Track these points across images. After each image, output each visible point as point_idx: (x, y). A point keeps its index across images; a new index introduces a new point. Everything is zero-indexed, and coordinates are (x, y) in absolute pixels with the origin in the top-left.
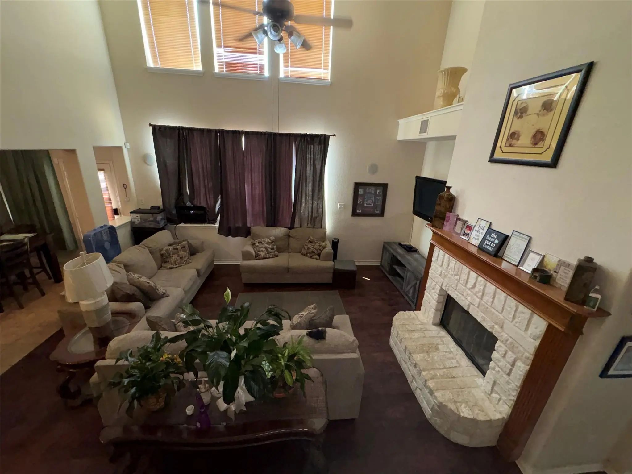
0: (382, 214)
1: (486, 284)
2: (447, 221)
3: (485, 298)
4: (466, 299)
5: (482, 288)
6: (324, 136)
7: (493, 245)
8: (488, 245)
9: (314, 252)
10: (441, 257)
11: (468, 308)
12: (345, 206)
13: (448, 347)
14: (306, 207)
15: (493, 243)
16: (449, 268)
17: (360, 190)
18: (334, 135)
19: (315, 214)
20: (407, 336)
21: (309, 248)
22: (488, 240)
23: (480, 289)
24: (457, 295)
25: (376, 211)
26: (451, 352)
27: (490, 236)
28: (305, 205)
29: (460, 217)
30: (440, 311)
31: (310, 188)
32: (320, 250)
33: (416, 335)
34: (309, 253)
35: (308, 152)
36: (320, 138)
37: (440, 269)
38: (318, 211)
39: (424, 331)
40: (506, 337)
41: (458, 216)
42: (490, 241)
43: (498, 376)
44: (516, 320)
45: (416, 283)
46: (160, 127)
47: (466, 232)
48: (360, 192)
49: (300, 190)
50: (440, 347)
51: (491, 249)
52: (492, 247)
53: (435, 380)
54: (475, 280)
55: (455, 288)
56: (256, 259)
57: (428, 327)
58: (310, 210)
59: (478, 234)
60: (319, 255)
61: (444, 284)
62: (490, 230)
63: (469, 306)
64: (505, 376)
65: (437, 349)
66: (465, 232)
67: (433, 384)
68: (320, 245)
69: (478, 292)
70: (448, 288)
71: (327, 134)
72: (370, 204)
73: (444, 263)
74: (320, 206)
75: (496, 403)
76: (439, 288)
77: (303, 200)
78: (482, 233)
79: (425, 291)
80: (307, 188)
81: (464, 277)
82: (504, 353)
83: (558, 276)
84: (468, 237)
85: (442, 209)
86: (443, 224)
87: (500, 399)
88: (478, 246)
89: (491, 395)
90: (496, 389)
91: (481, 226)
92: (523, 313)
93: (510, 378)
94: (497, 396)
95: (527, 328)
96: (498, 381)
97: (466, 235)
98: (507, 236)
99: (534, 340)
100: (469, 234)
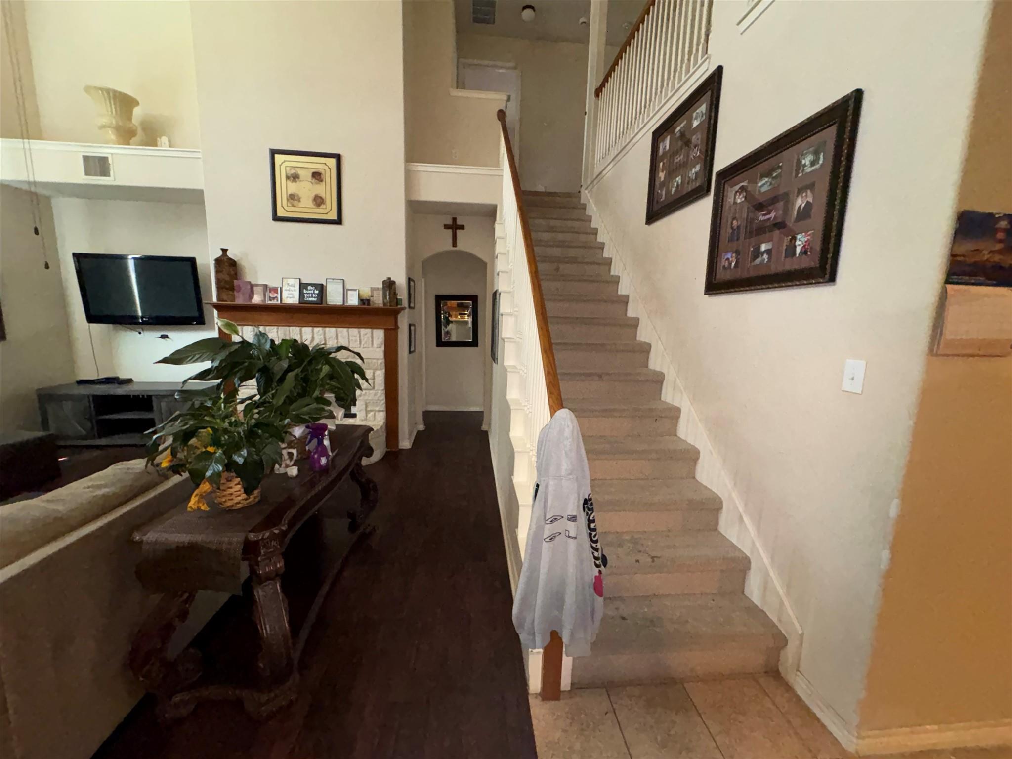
2: (238, 291)
8: (310, 297)
15: (313, 295)
27: (307, 289)
41: (250, 282)
42: (309, 293)
51: (315, 300)
52: (314, 297)
59: (291, 292)
62: (303, 286)
66: (270, 297)
78: (295, 290)
83: (375, 298)
84: (277, 301)
85: (227, 278)
86: (233, 296)
87: (375, 414)
88: (300, 303)
89: (368, 418)
90: (368, 409)
91: (290, 284)
92: (366, 334)
93: (376, 389)
94: (372, 413)
95: (372, 344)
96: (368, 401)
97: (274, 299)
98: (322, 285)
99: (380, 347)
100: (276, 297)
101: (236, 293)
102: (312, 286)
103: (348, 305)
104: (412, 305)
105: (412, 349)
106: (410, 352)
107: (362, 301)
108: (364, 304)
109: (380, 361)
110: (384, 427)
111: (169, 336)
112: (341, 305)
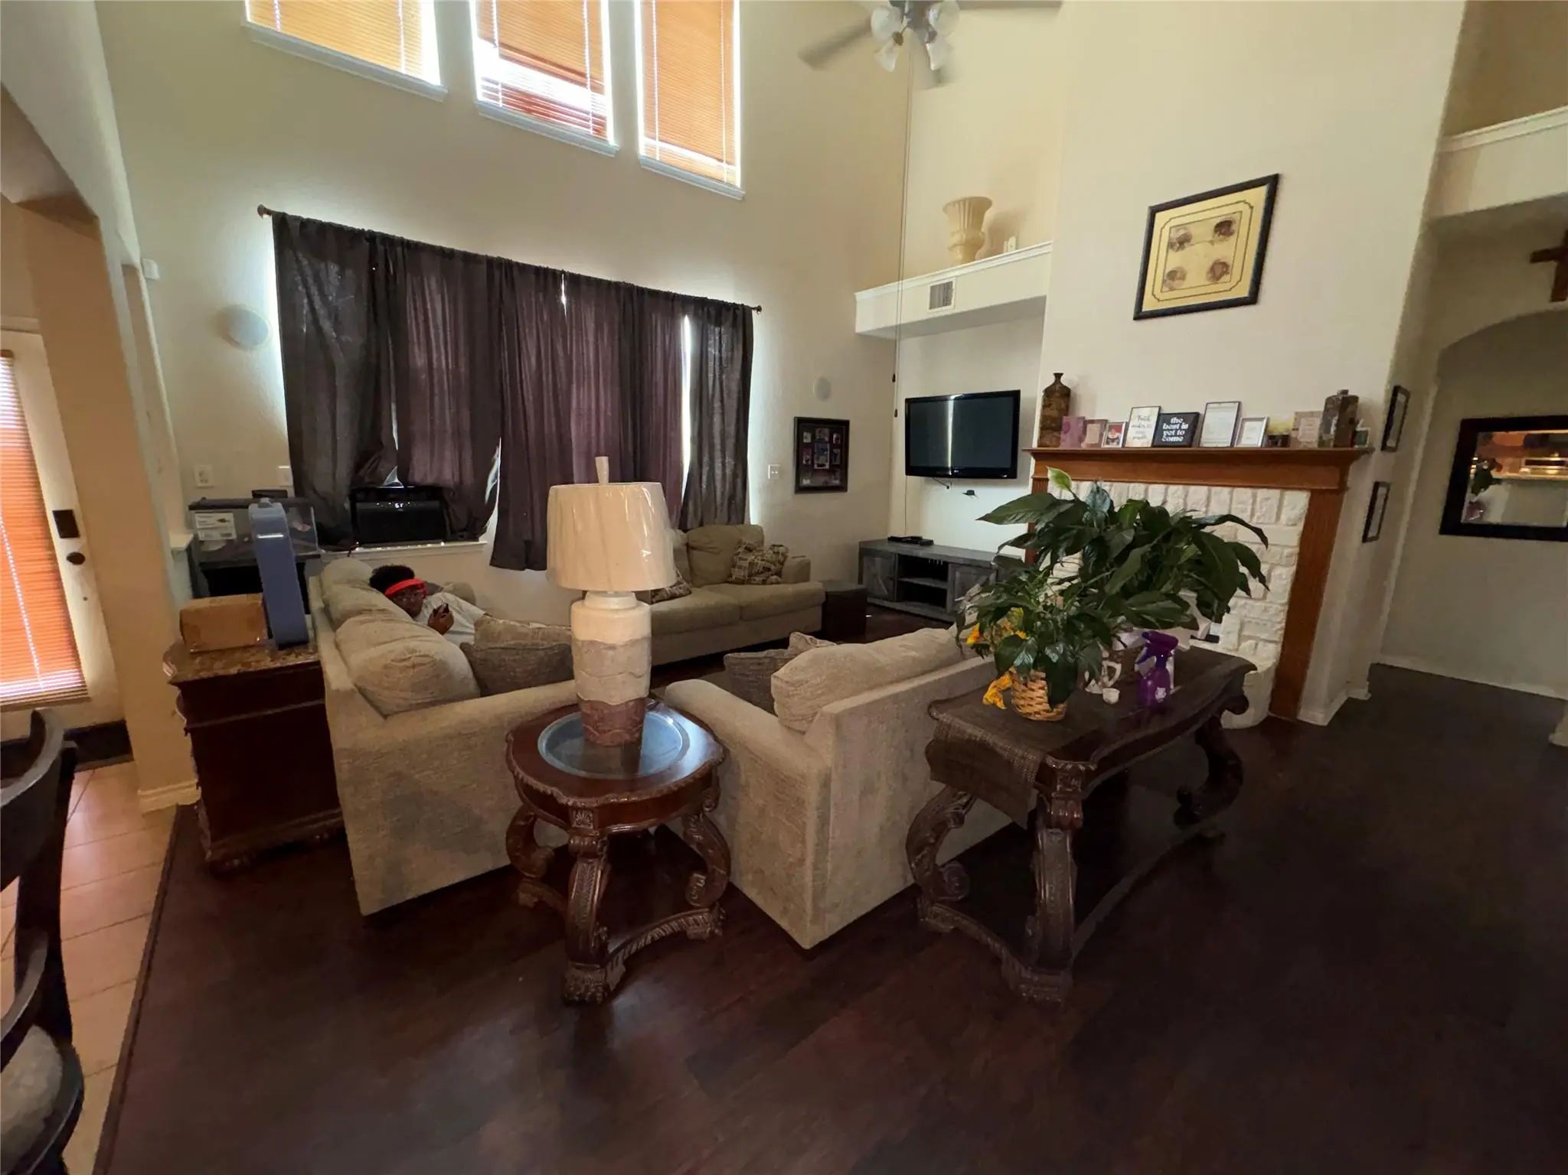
0: (843, 486)
1: (1188, 492)
2: (1066, 432)
5: (1181, 501)
6: (741, 308)
7: (1180, 433)
8: (1171, 436)
9: (769, 570)
12: (781, 471)
14: (711, 475)
15: (1179, 431)
17: (805, 434)
18: (759, 309)
19: (730, 492)
21: (751, 564)
22: (1168, 430)
25: (835, 479)
27: (1169, 423)
28: (709, 470)
29: (1088, 418)
32: (779, 562)
35: (710, 343)
36: (735, 313)
38: (734, 483)
41: (1084, 418)
42: (1172, 430)
46: (305, 224)
47: (1111, 437)
48: (806, 438)
51: (1181, 439)
52: (1179, 436)
54: (1163, 495)
56: (654, 600)
59: (1141, 429)
60: (779, 574)
62: (1163, 418)
64: (1258, 604)
66: (1108, 438)
71: (746, 304)
72: (823, 465)
75: (1252, 652)
78: (1148, 426)
83: (1300, 433)
84: (1118, 443)
85: (1054, 413)
86: (1059, 439)
87: (1257, 644)
88: (1153, 446)
89: (1241, 648)
90: (1246, 633)
91: (1142, 417)
92: (1267, 499)
93: (1268, 600)
94: (1251, 642)
95: (1278, 517)
96: (1246, 620)
97: (1113, 440)
98: (1197, 415)
99: (1295, 525)
100: (1118, 438)
101: (1062, 436)
102: (1178, 418)
103: (1238, 446)
104: (1391, 443)
105: (1371, 534)
106: (1365, 539)
107: (1271, 438)
108: (1276, 444)
109: (1287, 551)
110: (1272, 674)
111: (975, 493)
112: (1227, 447)
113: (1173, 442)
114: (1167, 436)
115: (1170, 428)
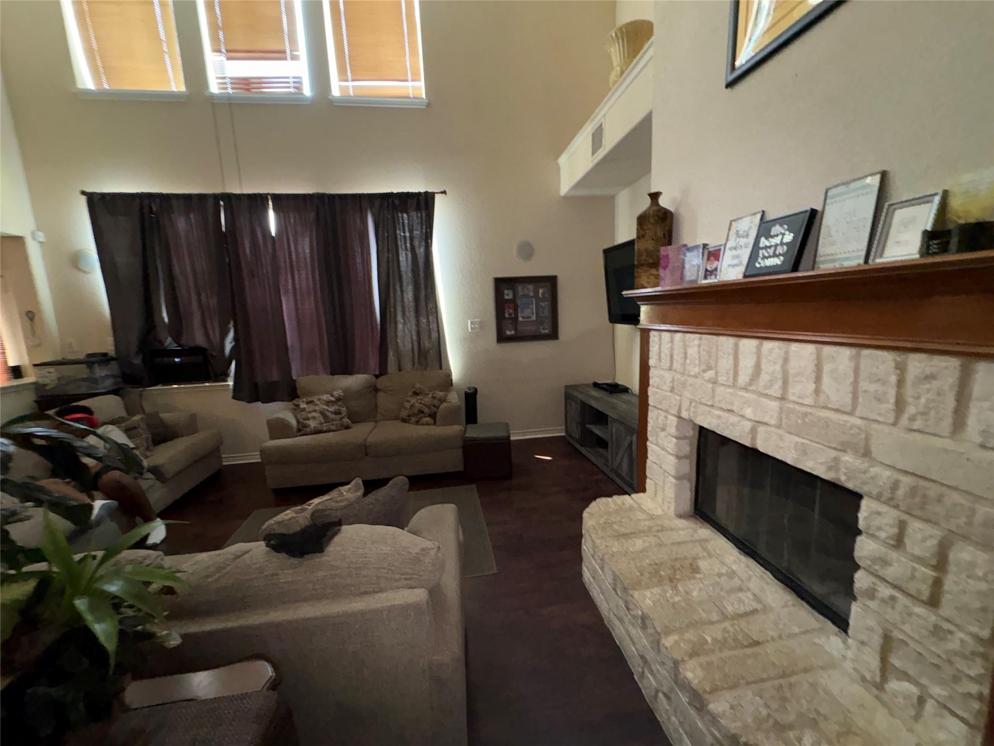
0: (553, 335)
1: (787, 353)
2: (665, 268)
3: (794, 391)
4: (743, 416)
5: (778, 368)
6: (423, 195)
7: (780, 250)
8: (770, 257)
10: (666, 347)
11: (754, 438)
12: (482, 325)
13: (723, 563)
14: (406, 331)
16: (688, 361)
17: (506, 292)
18: (444, 192)
19: (426, 344)
20: (616, 547)
21: (412, 406)
22: (767, 247)
23: (773, 372)
24: (719, 417)
25: (544, 329)
26: (732, 574)
28: (404, 327)
29: (691, 242)
30: (689, 480)
31: (409, 295)
32: (434, 406)
33: (639, 544)
34: (414, 415)
35: (397, 226)
36: (418, 197)
37: (668, 376)
38: (430, 337)
39: (658, 531)
40: (889, 477)
41: (685, 246)
43: (892, 615)
44: (911, 410)
45: (631, 444)
46: (103, 196)
47: (709, 269)
48: (508, 295)
49: (392, 300)
50: (703, 564)
51: (778, 261)
53: (704, 659)
54: (755, 356)
55: (710, 403)
56: (299, 434)
57: (666, 523)
58: (415, 338)
60: (433, 416)
61: (685, 405)
62: (765, 228)
63: (753, 432)
64: (919, 610)
65: (695, 570)
66: (706, 270)
67: (700, 672)
68: (435, 395)
69: (771, 382)
70: (694, 412)
71: (429, 191)
72: (529, 317)
73: (675, 357)
74: (433, 326)
75: (913, 713)
76: (673, 421)
77: (399, 318)
78: (746, 245)
79: (648, 443)
80: (405, 295)
81: (725, 363)
82: (895, 530)
84: (715, 277)
85: (649, 245)
86: (657, 277)
91: (741, 233)
97: (711, 273)
98: (814, 212)
100: (716, 269)
101: (662, 273)
102: (783, 224)
103: (879, 261)
107: (942, 235)
108: (944, 249)
112: (859, 265)
113: (770, 267)
114: (764, 257)
115: (768, 244)
